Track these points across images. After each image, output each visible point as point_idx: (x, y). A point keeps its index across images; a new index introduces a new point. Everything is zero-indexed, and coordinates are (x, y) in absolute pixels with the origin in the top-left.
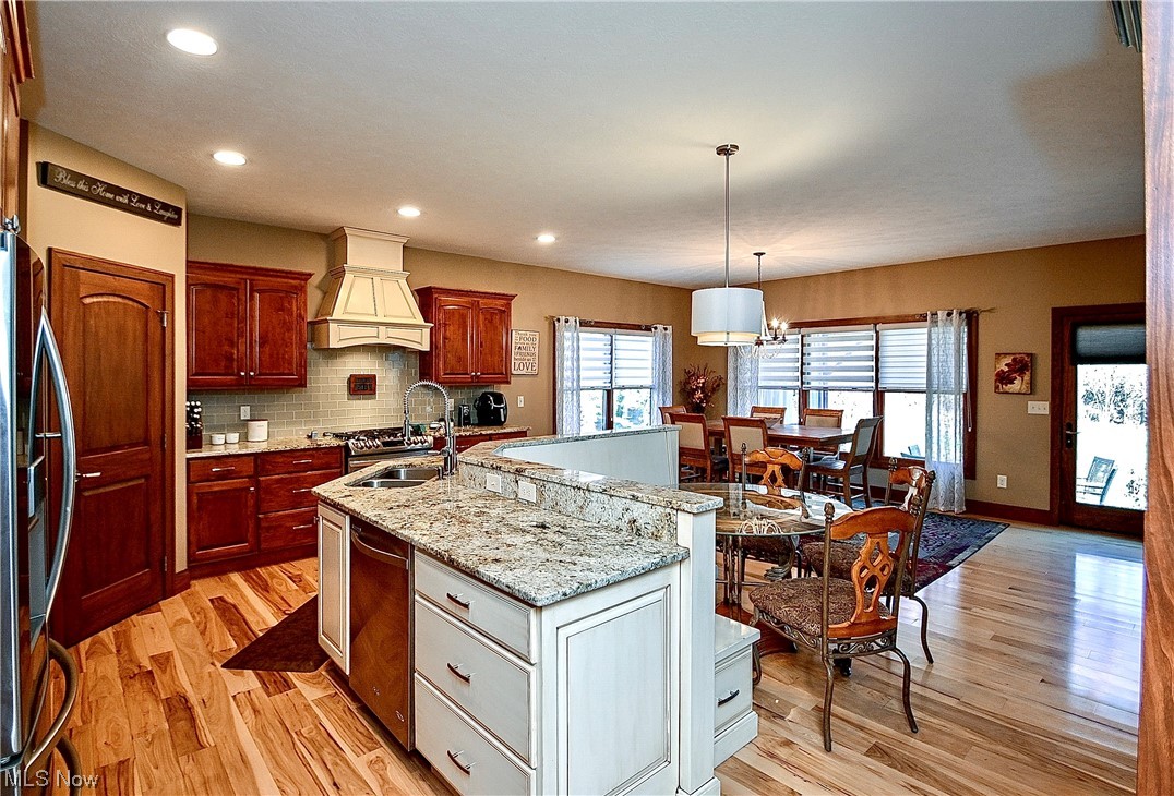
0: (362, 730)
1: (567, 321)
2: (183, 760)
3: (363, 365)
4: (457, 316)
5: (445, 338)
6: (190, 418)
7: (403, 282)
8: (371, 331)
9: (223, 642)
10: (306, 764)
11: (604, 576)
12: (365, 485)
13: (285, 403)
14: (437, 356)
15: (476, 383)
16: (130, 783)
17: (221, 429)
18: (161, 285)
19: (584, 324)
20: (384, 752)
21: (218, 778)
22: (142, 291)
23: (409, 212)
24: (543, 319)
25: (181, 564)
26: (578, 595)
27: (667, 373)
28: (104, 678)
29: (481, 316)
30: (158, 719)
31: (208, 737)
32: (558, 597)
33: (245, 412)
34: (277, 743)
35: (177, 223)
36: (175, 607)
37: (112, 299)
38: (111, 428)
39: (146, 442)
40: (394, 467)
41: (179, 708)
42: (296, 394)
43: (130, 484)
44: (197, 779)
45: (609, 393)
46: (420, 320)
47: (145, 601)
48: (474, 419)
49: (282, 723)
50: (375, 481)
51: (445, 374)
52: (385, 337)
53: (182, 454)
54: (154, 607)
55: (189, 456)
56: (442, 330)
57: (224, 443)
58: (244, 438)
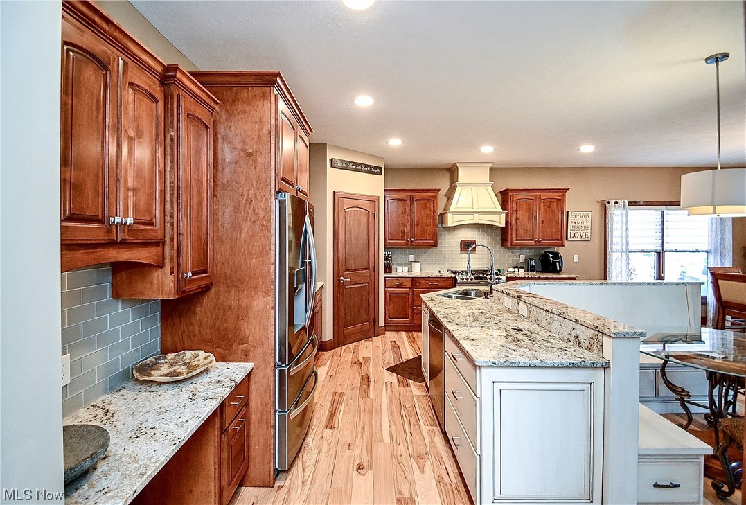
0: (431, 416)
1: (616, 203)
2: (361, 399)
3: (468, 235)
4: (525, 205)
5: (517, 219)
6: (386, 259)
7: (490, 189)
8: (470, 217)
9: (389, 359)
10: (403, 420)
11: (527, 360)
12: (448, 297)
13: (428, 255)
14: (511, 229)
15: (538, 245)
16: (342, 400)
17: (401, 265)
18: (374, 201)
19: (631, 204)
20: (436, 429)
21: (369, 411)
22: (367, 205)
23: (487, 150)
24: (596, 203)
25: (381, 323)
26: (503, 366)
27: (727, 240)
28: (346, 361)
29: (542, 205)
30: (358, 382)
31: (372, 394)
32: (490, 364)
33: (412, 257)
34: (395, 406)
35: (380, 174)
36: (377, 340)
37: (355, 209)
38: (355, 262)
39: (368, 268)
40: (469, 290)
41: (366, 380)
42: (434, 250)
43: (362, 285)
44: (363, 409)
45: (660, 256)
46: (499, 209)
47: (367, 337)
48: (539, 267)
49: (400, 400)
50: (453, 296)
51: (517, 240)
52: (477, 219)
53: (382, 275)
54: (370, 339)
55: (385, 276)
56: (515, 214)
57: (400, 271)
58: (410, 270)
